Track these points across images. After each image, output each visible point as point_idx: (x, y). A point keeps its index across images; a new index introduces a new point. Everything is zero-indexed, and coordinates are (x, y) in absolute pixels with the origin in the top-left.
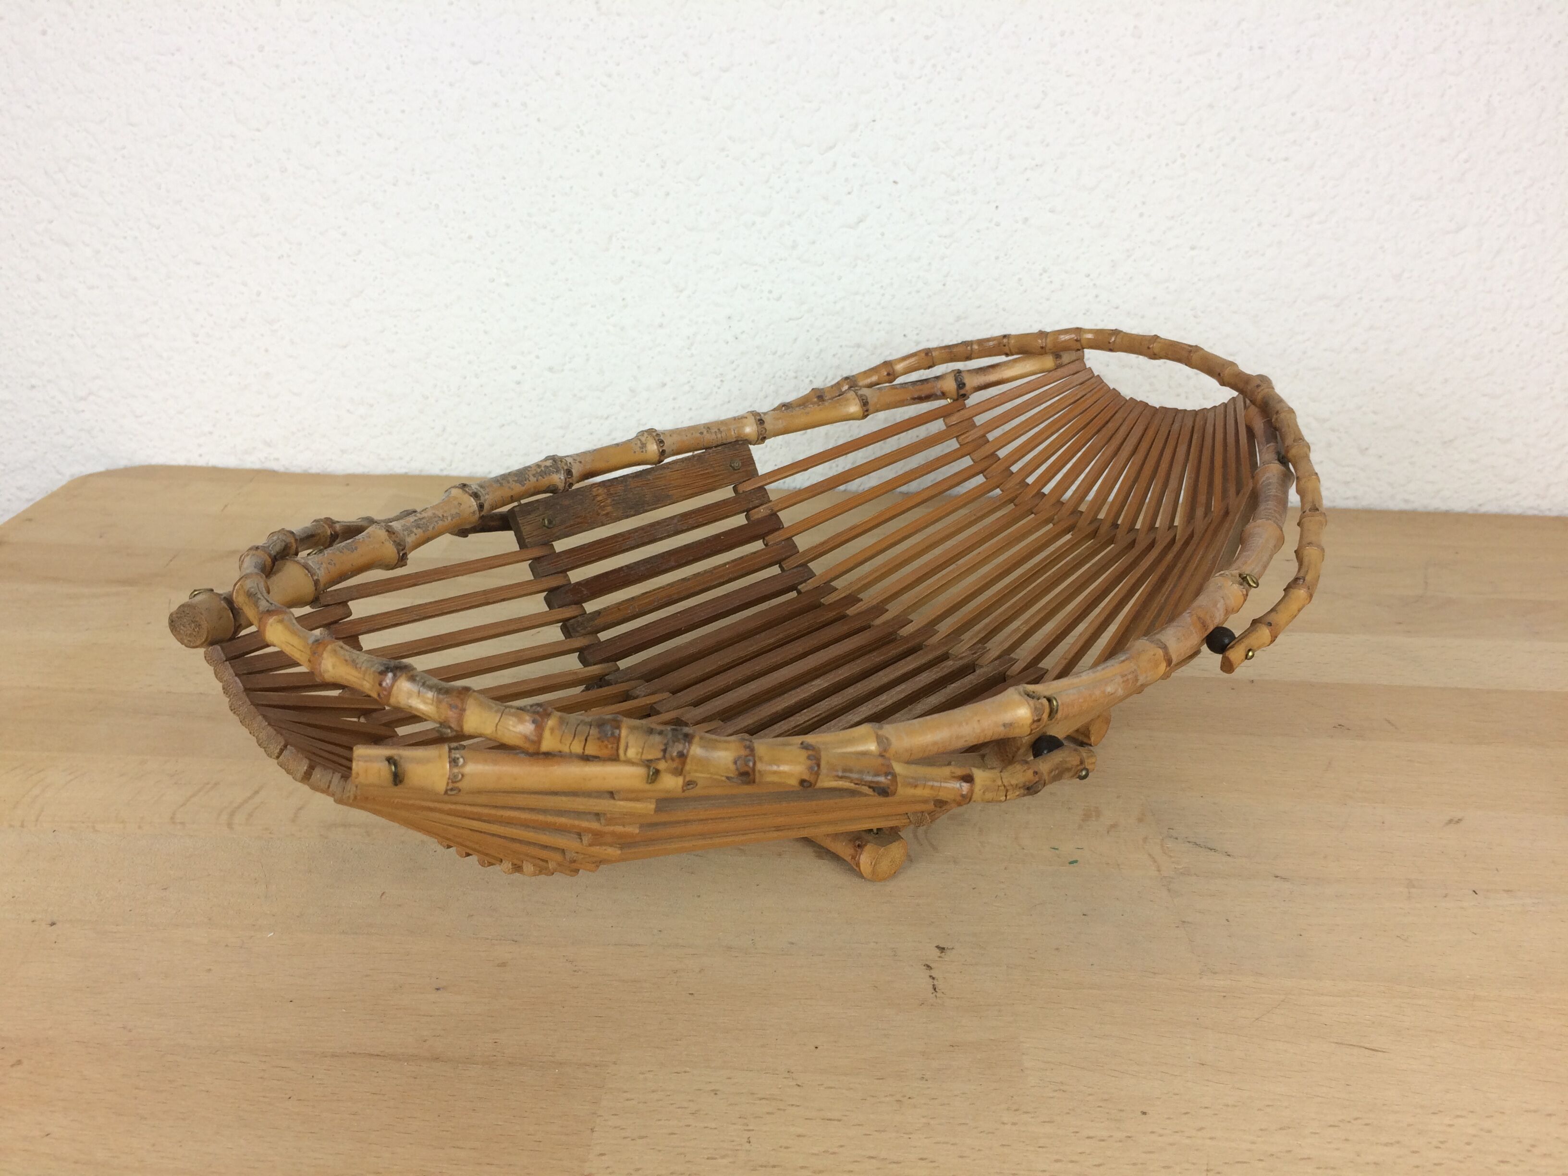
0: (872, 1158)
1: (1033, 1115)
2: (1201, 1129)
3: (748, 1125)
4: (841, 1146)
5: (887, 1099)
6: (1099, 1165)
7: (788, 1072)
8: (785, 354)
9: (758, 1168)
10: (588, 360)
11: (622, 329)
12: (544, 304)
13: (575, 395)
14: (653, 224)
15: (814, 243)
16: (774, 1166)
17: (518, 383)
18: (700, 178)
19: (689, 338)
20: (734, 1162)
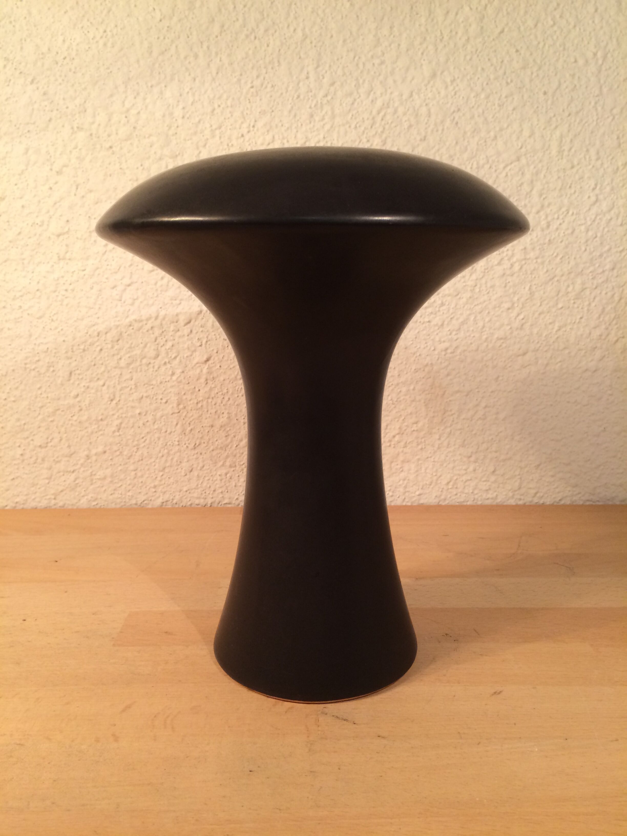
8: (171, 432)
10: (61, 440)
11: (80, 422)
12: (35, 411)
13: (54, 460)
14: (95, 365)
15: (183, 372)
17: (22, 455)
18: (118, 341)
19: (117, 425)
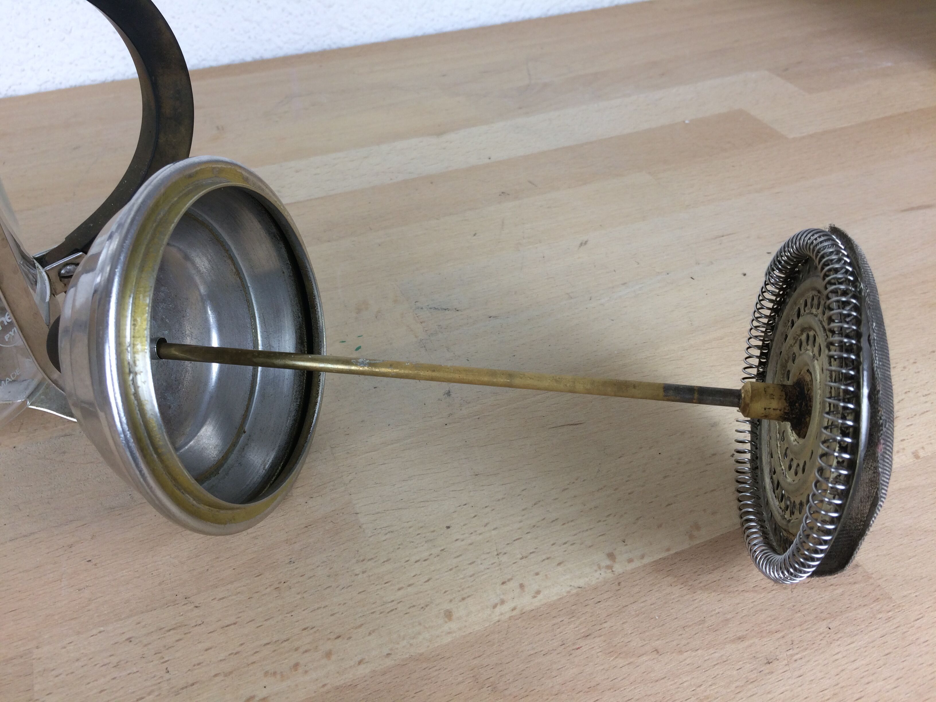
0: (268, 644)
1: (375, 560)
2: (486, 525)
3: (163, 658)
4: (242, 644)
5: (268, 590)
6: (428, 581)
7: (186, 598)
9: (180, 692)
16: (193, 684)
20: (159, 695)
